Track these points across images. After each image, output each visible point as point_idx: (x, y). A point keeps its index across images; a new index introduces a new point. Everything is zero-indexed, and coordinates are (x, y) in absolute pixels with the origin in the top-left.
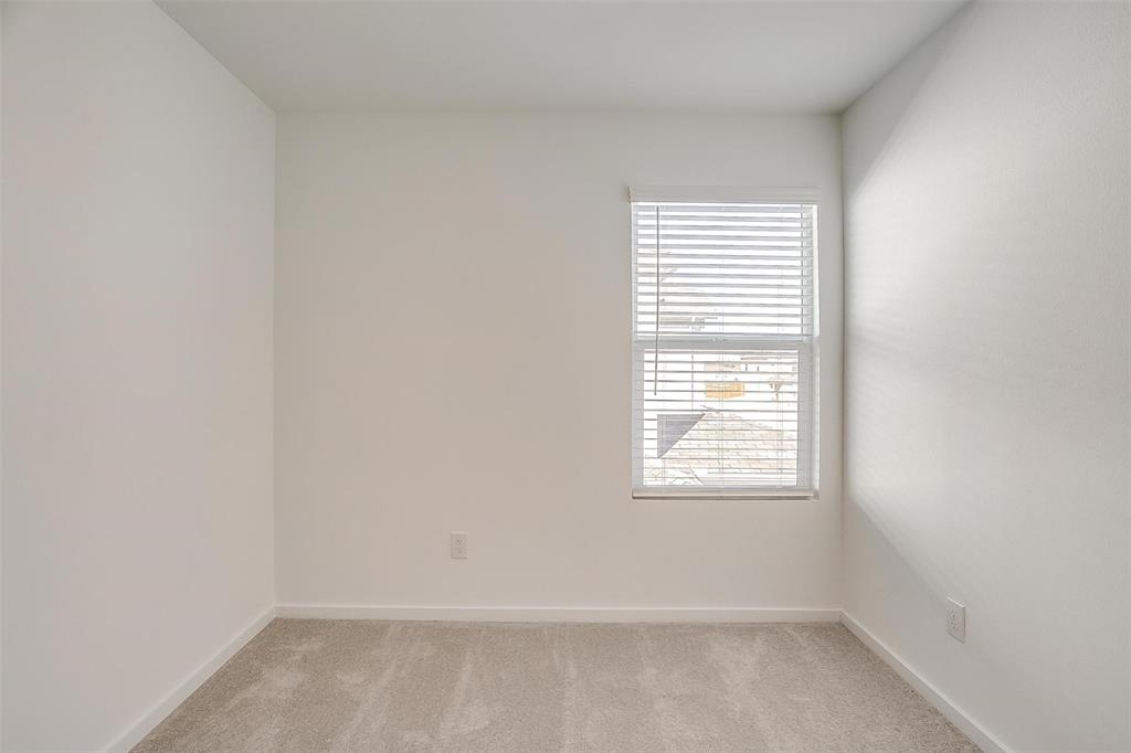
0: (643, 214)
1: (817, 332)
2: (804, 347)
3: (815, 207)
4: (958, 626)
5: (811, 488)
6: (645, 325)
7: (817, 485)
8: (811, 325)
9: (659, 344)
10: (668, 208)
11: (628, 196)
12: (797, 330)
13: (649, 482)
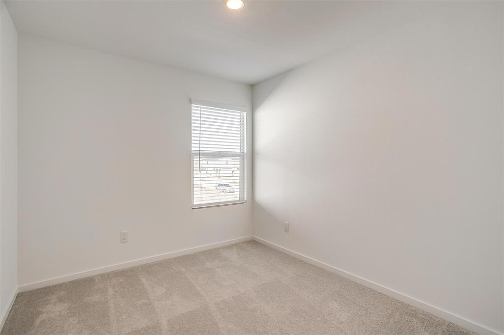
0: (195, 109)
1: (245, 151)
2: (242, 156)
3: (245, 113)
4: (287, 229)
5: (243, 200)
6: (195, 148)
7: (246, 199)
8: (243, 149)
9: (200, 154)
10: (203, 108)
11: (190, 102)
12: (239, 151)
13: (195, 203)
